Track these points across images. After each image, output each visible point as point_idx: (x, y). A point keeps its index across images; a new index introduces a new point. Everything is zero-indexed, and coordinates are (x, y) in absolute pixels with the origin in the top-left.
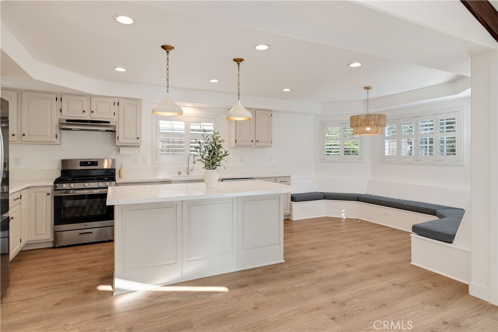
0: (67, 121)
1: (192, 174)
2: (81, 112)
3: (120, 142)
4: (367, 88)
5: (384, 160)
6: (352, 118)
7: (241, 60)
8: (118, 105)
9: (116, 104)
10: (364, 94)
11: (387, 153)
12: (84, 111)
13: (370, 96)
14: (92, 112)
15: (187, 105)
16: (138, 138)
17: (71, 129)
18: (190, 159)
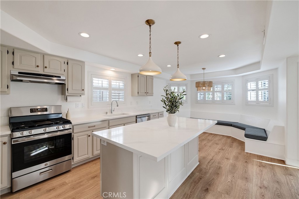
0: (19, 73)
1: (113, 113)
2: (35, 67)
3: (69, 92)
4: (204, 69)
5: (197, 102)
6: (196, 83)
7: (180, 43)
8: (67, 64)
9: (66, 63)
10: (202, 71)
11: (199, 99)
12: (38, 66)
13: (205, 72)
14: (46, 67)
15: (111, 69)
16: (83, 90)
17: (21, 81)
18: (112, 104)
